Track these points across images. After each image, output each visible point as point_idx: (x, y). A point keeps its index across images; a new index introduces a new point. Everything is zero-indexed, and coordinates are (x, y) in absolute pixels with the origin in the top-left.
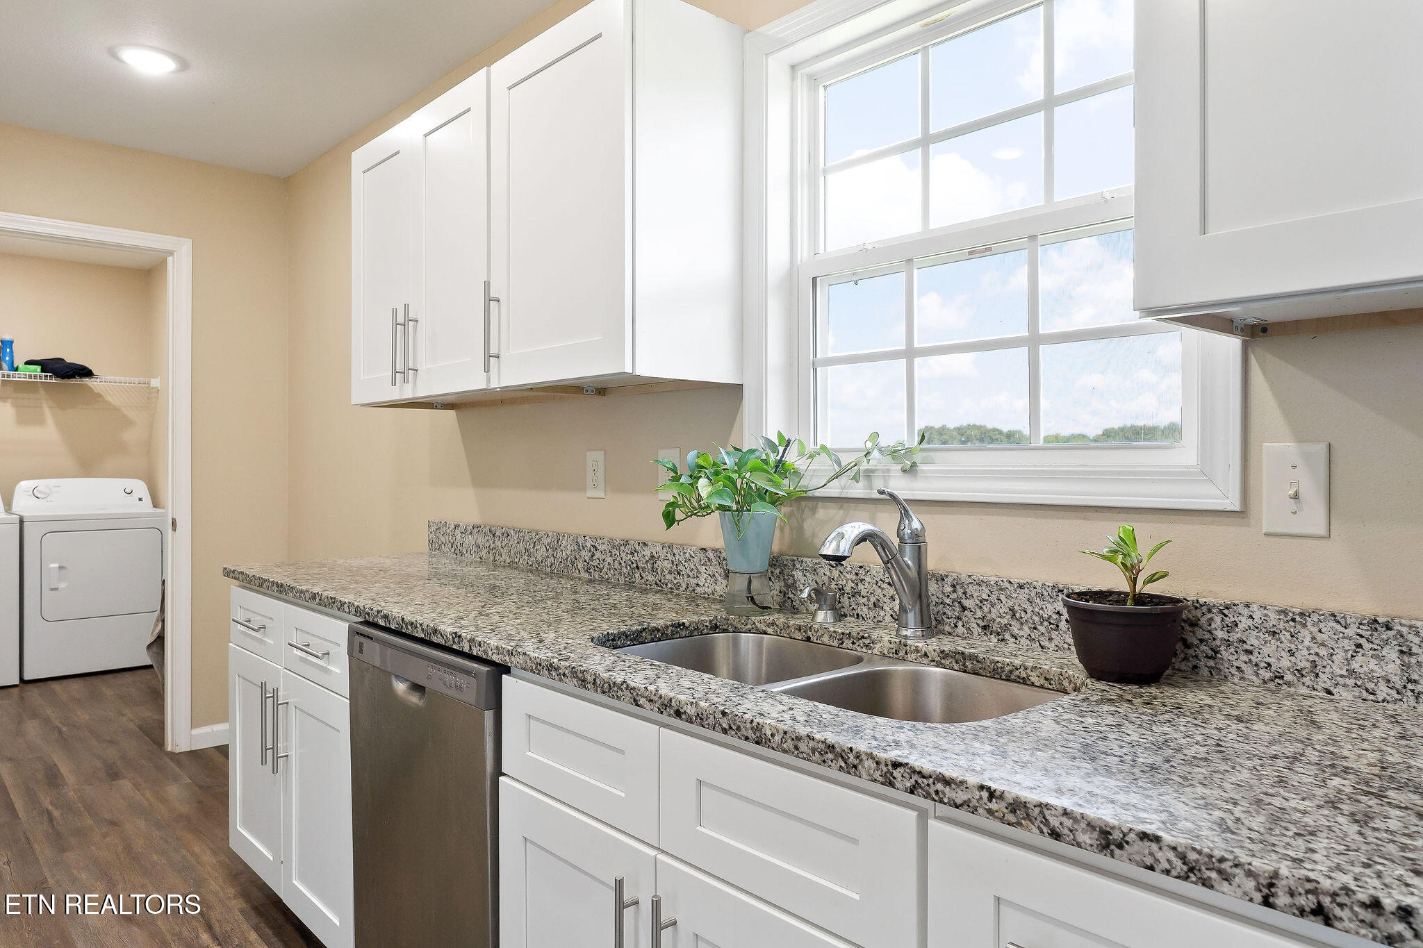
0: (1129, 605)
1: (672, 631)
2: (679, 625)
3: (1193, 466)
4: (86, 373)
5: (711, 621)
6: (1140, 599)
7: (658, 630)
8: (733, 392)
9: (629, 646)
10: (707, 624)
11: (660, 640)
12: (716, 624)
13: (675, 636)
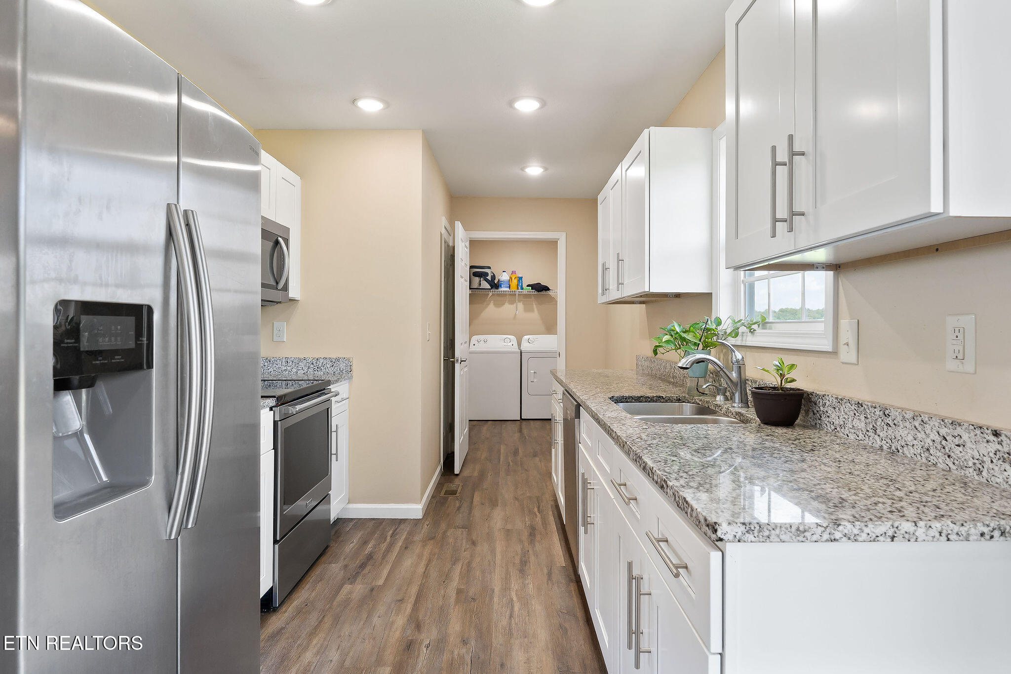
0: (780, 391)
1: (656, 399)
2: (660, 397)
3: (822, 331)
4: (547, 289)
5: (677, 397)
6: (782, 389)
7: (649, 398)
8: (708, 296)
9: (634, 402)
10: (675, 398)
11: (650, 402)
12: (679, 399)
13: (658, 401)
